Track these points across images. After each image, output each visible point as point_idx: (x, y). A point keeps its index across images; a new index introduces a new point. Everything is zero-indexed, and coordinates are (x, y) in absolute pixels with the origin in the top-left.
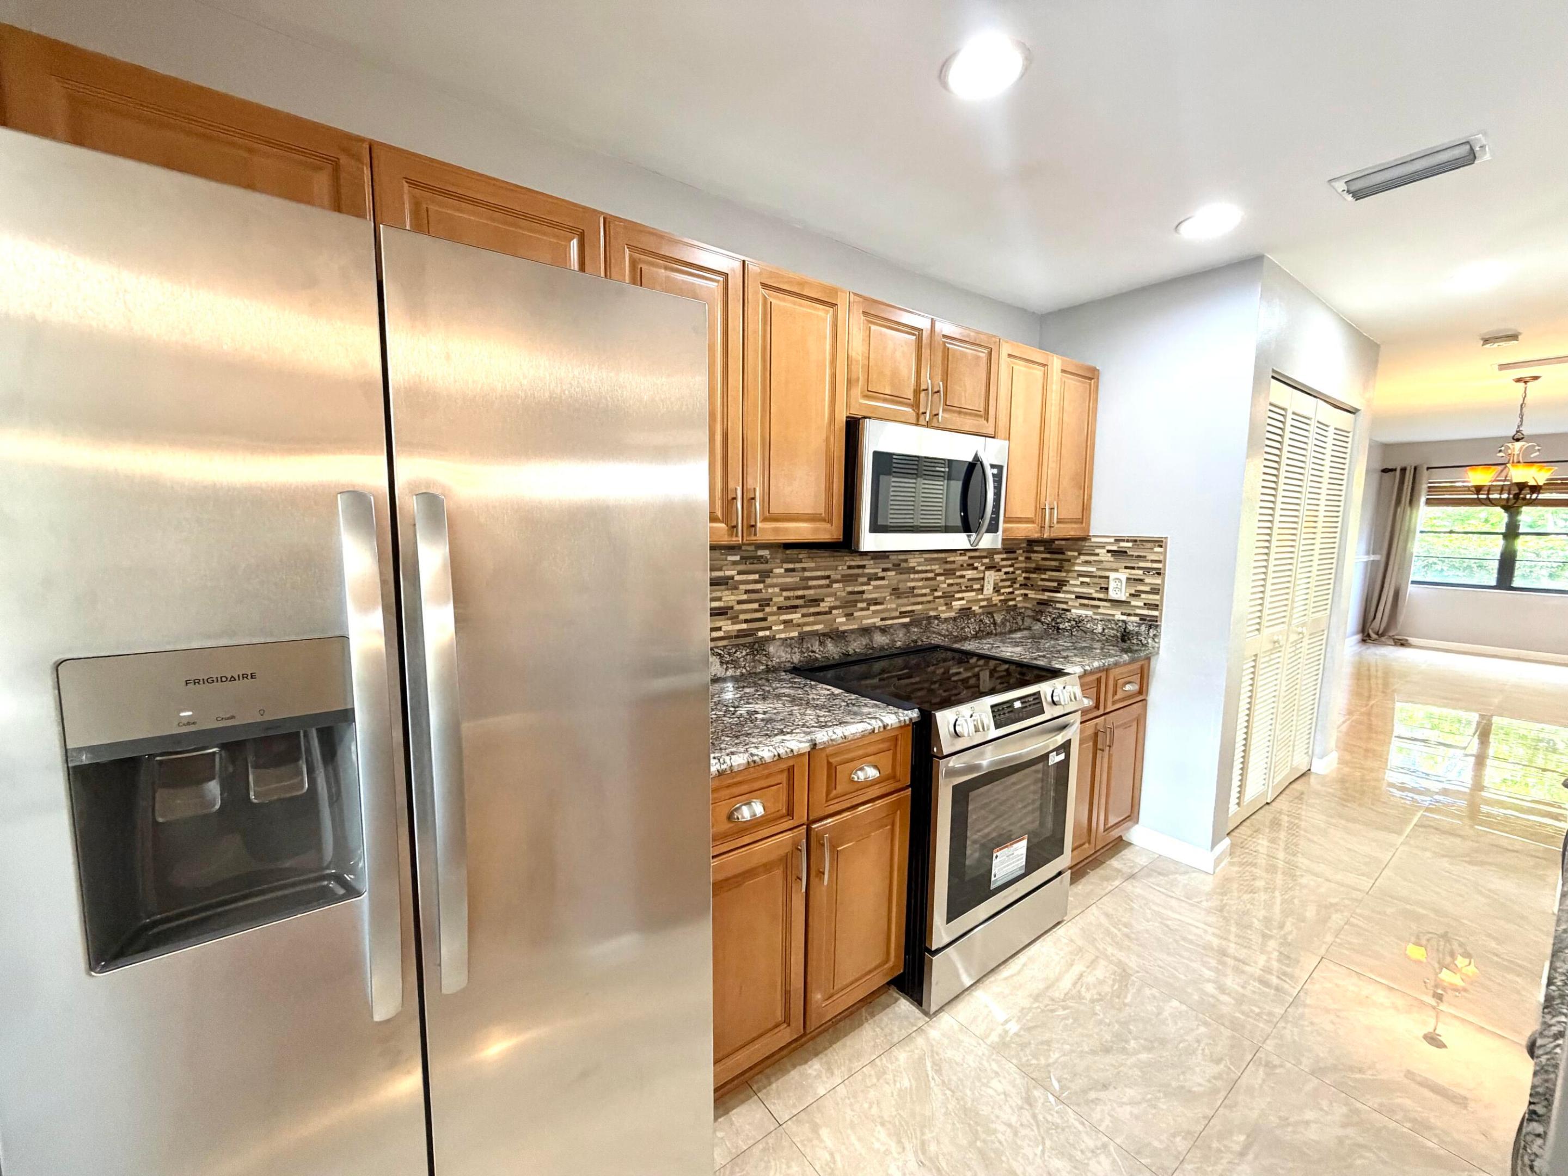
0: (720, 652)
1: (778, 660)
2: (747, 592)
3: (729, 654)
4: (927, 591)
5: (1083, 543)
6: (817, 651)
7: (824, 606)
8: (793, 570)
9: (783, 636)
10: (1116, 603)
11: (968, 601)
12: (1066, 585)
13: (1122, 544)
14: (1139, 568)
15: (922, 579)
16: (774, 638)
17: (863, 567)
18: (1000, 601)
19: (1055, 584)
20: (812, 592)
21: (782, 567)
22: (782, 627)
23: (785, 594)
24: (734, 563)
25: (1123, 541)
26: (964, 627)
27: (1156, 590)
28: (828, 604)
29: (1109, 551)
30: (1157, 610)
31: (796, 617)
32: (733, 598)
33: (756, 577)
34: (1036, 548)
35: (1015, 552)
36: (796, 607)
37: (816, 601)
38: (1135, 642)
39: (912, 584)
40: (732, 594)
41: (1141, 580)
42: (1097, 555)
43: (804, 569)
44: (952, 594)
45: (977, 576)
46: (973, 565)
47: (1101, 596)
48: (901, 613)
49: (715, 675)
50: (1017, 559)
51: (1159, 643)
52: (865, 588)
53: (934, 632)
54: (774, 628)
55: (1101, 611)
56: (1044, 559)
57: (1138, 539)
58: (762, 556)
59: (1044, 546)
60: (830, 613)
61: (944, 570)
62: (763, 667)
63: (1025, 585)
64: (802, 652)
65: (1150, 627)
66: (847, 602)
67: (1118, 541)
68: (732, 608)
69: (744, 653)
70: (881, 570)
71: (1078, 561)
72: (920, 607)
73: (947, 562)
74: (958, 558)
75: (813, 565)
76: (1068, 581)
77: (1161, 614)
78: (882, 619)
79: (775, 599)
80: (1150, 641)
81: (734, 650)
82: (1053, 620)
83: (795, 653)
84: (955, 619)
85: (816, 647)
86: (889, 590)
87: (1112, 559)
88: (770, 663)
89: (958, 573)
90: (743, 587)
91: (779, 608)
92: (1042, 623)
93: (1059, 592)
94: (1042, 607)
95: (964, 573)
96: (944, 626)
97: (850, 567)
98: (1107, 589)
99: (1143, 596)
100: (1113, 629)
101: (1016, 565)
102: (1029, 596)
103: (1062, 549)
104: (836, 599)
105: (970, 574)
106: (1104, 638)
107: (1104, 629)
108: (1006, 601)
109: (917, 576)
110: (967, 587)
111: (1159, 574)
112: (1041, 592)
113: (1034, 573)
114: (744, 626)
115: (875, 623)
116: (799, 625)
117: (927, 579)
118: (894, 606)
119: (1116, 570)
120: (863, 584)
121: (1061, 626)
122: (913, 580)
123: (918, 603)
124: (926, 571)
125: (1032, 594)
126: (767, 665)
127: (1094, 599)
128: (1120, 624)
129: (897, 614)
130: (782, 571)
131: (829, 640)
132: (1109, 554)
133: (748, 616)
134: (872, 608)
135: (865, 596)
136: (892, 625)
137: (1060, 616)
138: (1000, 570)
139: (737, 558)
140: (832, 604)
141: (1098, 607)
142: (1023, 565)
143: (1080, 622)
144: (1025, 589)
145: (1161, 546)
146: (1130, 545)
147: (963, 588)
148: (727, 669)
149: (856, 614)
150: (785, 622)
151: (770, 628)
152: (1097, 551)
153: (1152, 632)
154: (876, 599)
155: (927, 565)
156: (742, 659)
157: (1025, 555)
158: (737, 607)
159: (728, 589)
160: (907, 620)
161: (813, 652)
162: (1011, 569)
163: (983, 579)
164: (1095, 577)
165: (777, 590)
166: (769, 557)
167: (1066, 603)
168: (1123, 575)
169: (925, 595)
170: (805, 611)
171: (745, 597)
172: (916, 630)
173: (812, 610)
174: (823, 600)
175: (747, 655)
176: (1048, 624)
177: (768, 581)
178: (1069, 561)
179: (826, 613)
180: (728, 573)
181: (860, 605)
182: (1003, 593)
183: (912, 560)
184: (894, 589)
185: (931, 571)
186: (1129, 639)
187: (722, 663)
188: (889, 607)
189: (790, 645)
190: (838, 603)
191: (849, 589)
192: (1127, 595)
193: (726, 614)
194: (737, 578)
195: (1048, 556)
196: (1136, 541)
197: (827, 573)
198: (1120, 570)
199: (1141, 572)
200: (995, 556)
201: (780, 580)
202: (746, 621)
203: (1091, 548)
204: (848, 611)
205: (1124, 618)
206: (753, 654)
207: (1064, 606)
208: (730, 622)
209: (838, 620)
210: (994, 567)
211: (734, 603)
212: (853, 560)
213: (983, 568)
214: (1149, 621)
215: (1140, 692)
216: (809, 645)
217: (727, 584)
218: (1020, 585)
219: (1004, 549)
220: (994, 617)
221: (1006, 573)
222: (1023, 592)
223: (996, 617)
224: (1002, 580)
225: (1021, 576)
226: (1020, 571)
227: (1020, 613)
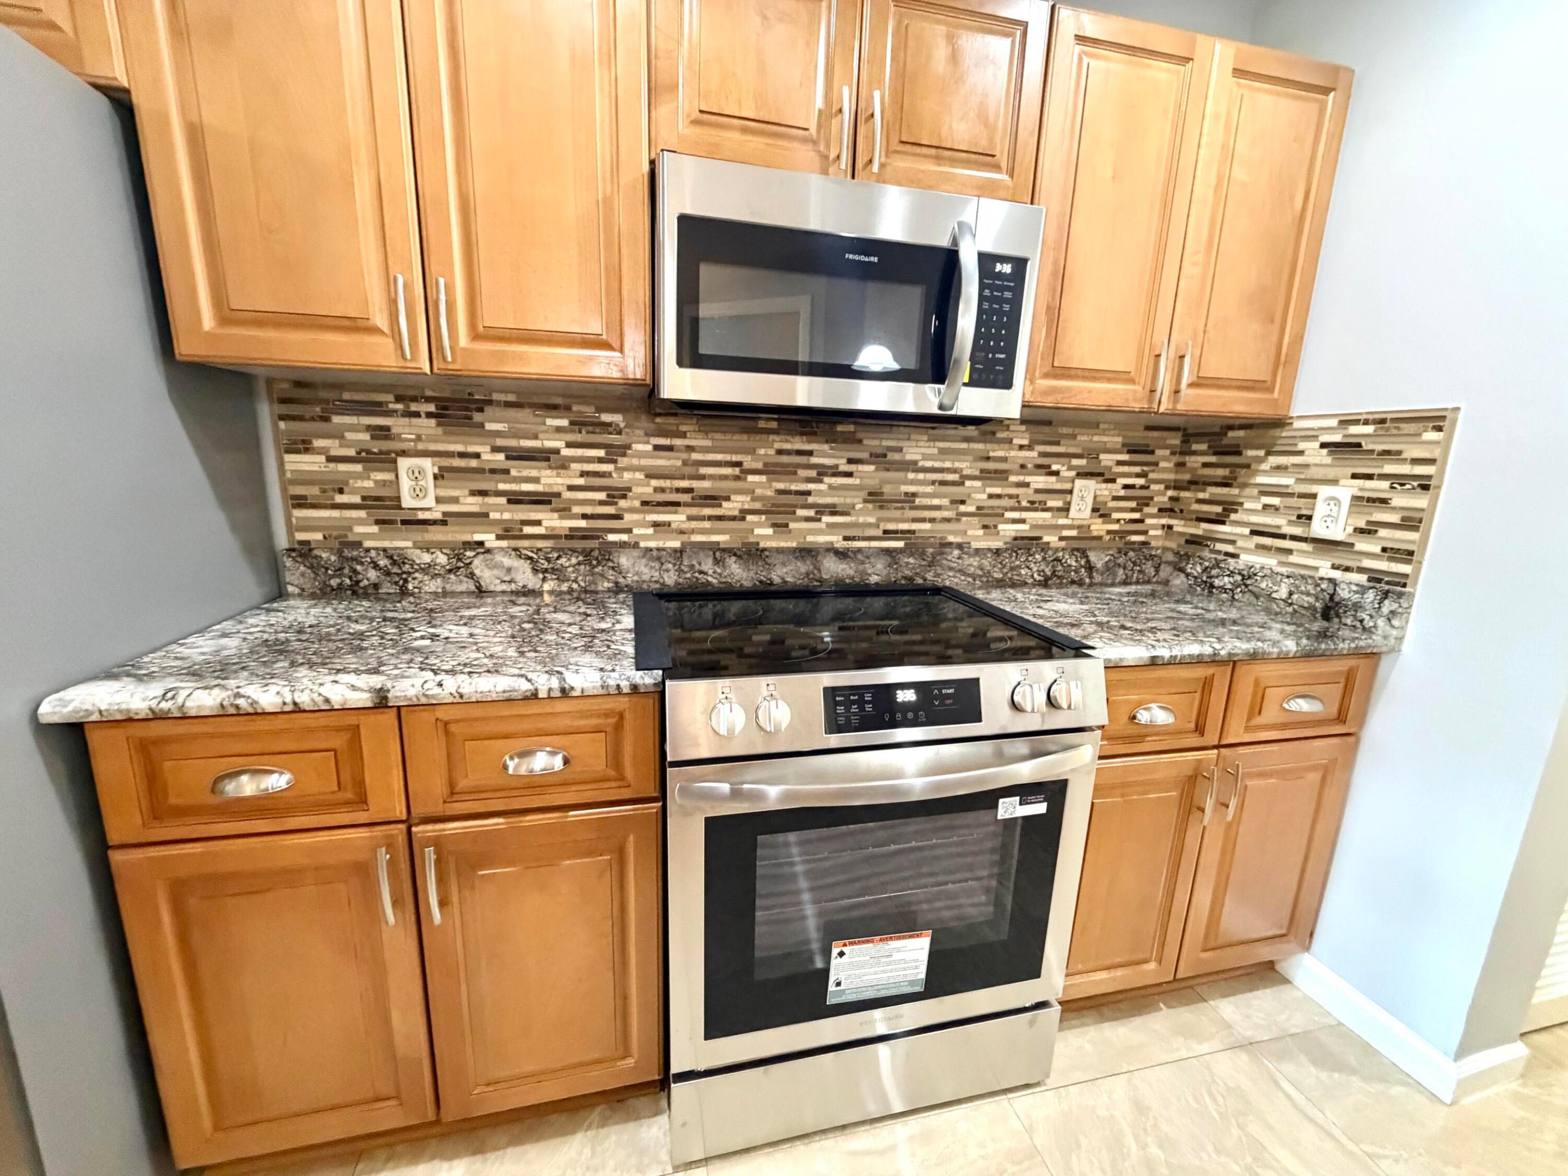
0: (530, 554)
1: (636, 578)
2: (583, 474)
3: (548, 560)
4: (945, 502)
5: (1277, 432)
6: (710, 572)
7: (729, 508)
8: (670, 448)
9: (652, 544)
10: (1324, 545)
11: (1033, 527)
12: (1236, 511)
13: (1354, 430)
14: (1383, 477)
15: (933, 483)
16: (636, 546)
17: (810, 453)
18: (1109, 532)
19: (1219, 509)
20: (706, 484)
21: (648, 443)
22: (650, 531)
23: (654, 483)
24: (559, 430)
25: (1356, 422)
26: (1019, 567)
27: (1411, 522)
28: (739, 506)
29: (1323, 445)
30: (1409, 562)
31: (678, 518)
32: (559, 480)
33: (601, 453)
34: (1195, 447)
35: (1152, 452)
36: (677, 504)
37: (712, 499)
38: (1349, 621)
39: (912, 489)
40: (558, 475)
41: (1384, 501)
42: (1301, 453)
43: (690, 449)
44: (1000, 511)
45: (1058, 486)
46: (1049, 467)
47: (1297, 531)
48: (885, 532)
49: (524, 586)
50: (1156, 464)
51: (1402, 628)
52: (811, 486)
53: (951, 569)
54: (635, 531)
55: (1293, 559)
56: (1205, 465)
57: (1389, 416)
58: (609, 424)
59: (1209, 442)
60: (743, 519)
61: (982, 471)
62: (607, 585)
63: (1172, 510)
64: (680, 571)
65: (1386, 594)
66: (773, 505)
67: (1344, 423)
68: (558, 495)
69: (574, 561)
70: (845, 461)
71: (1265, 466)
72: (927, 526)
73: (988, 459)
74: (1013, 453)
75: (708, 443)
76: (1241, 504)
77: (1417, 572)
78: (846, 538)
79: (637, 490)
80: (1381, 622)
81: (556, 555)
82: (1205, 570)
83: (668, 571)
84: (997, 552)
85: (708, 566)
86: (864, 494)
87: (1328, 460)
88: (621, 580)
89: (1013, 479)
90: (576, 467)
91: (644, 503)
92: (1188, 575)
93: (1223, 523)
94: (1191, 549)
95: (1028, 479)
96: (975, 561)
97: (780, 452)
98: (1310, 518)
99: (1383, 532)
100: (1308, 594)
101: (1151, 476)
102: (1175, 529)
103: (1238, 446)
104: (753, 500)
105: (1039, 481)
106: (1290, 609)
107: (1291, 593)
108: (1122, 534)
109: (921, 476)
110: (1032, 502)
111: (1425, 488)
112: (1195, 523)
113: (1187, 489)
114: (583, 523)
115: (832, 543)
116: (682, 532)
117: (943, 483)
118: (872, 520)
119: (1334, 482)
120: (809, 480)
121: (1217, 582)
122: (912, 482)
123: (923, 520)
124: (948, 470)
125: (1179, 526)
126: (616, 583)
127: (1283, 537)
128: (1324, 586)
129: (879, 533)
130: (649, 448)
131: (734, 558)
132: (1325, 451)
133: (589, 510)
134: (826, 519)
135: (811, 500)
136: (859, 550)
137: (1217, 565)
138: (1113, 481)
139: (564, 423)
140: (746, 507)
141: (1289, 552)
142: (1172, 476)
143: (1250, 577)
144: (1170, 517)
145: (1439, 429)
146: (1370, 429)
147: (1024, 504)
148: (544, 579)
149: (792, 525)
150: (656, 525)
151: (629, 531)
152: (1302, 446)
153: (1388, 606)
154: (834, 506)
155: (943, 461)
156: (570, 569)
157: (1176, 458)
158: (567, 495)
159: (550, 467)
160: (900, 544)
161: (701, 572)
162: (1141, 481)
163: (1070, 492)
164: (1291, 495)
165: (640, 476)
166: (622, 425)
167: (1233, 542)
168: (1347, 490)
169: (938, 508)
170: (694, 511)
171: (581, 481)
172: (911, 560)
173: (707, 511)
174: (728, 499)
175: (579, 564)
176: (1195, 578)
177: (623, 462)
178: (1248, 466)
179: (733, 518)
180: (549, 444)
181: (801, 512)
182: (1118, 521)
183: (911, 450)
184: (870, 494)
185: (954, 471)
186: (1338, 616)
187: (535, 571)
188: (861, 520)
189: (659, 559)
190: (757, 506)
191: (781, 486)
192: (1350, 530)
193: (549, 502)
194: (566, 452)
195: (1213, 459)
196: (1383, 421)
197: (735, 458)
198: (1342, 482)
199: (1385, 484)
200: (1102, 456)
201: (644, 462)
202: (584, 516)
203: (1291, 441)
204: (780, 519)
205: (1337, 574)
206: (590, 564)
207: (1229, 548)
208: (556, 515)
209: (757, 531)
210: (1101, 475)
211: (562, 489)
212: (787, 441)
213: (1073, 473)
214: (1388, 583)
215: (1341, 718)
216: (694, 563)
217: (548, 459)
218: (1160, 510)
219: (1124, 445)
220: (1087, 557)
221: (1126, 487)
222: (1164, 521)
223: (1093, 557)
224: (1116, 498)
225: (1164, 494)
226: (1162, 487)
227: (1151, 555)
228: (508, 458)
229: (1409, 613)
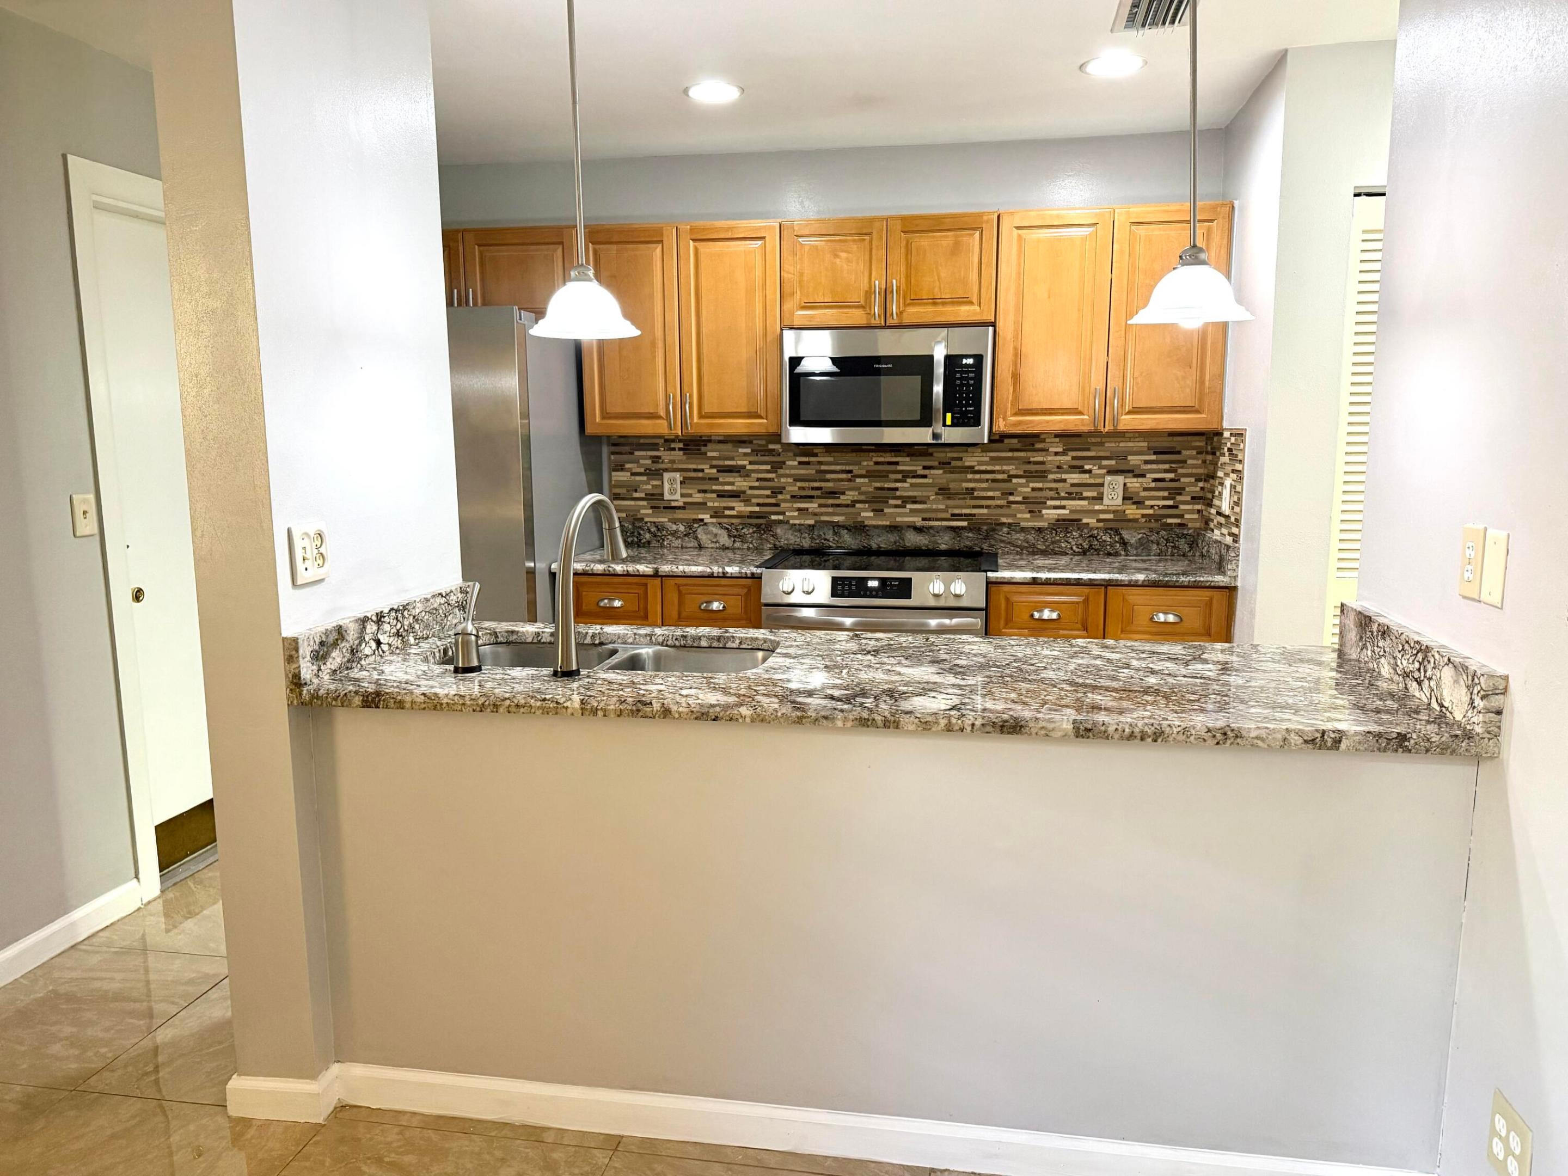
0: (727, 526)
1: (786, 542)
2: (758, 480)
3: (737, 530)
4: (997, 494)
5: (1219, 440)
6: (831, 539)
7: (844, 499)
8: (808, 463)
9: (797, 522)
10: (1226, 519)
11: (1071, 511)
12: (1214, 497)
14: (1235, 472)
15: (987, 480)
16: (788, 522)
17: (897, 463)
18: (1143, 516)
20: (830, 484)
21: (795, 460)
22: (796, 514)
23: (799, 484)
24: (745, 454)
25: (1232, 435)
26: (1059, 541)
27: (1239, 500)
28: (851, 498)
29: (1228, 450)
31: (812, 506)
32: (745, 484)
33: (768, 467)
35: (1179, 453)
36: (812, 497)
37: (833, 494)
39: (971, 485)
40: (745, 481)
41: (1235, 488)
42: (1225, 455)
43: (820, 463)
44: (1043, 500)
45: (1092, 481)
46: (1083, 467)
47: (1222, 509)
48: (953, 515)
49: (723, 545)
50: (1185, 462)
52: (898, 485)
53: (1002, 541)
54: (787, 514)
55: (1222, 530)
58: (774, 450)
60: (853, 506)
61: (1025, 471)
62: (769, 546)
63: (1201, 498)
64: (812, 538)
66: (874, 497)
68: (744, 492)
69: (751, 531)
70: (921, 467)
71: (1219, 463)
72: (985, 511)
73: (1030, 462)
74: (1050, 458)
75: (831, 459)
76: (1215, 492)
78: (924, 519)
79: (788, 488)
81: (741, 527)
83: (805, 538)
84: (1040, 530)
85: (830, 535)
86: (936, 489)
87: (1228, 460)
88: (777, 543)
89: (1051, 477)
90: (754, 475)
91: (793, 497)
95: (1064, 476)
96: (1021, 536)
97: (877, 463)
98: (1223, 500)
99: (1235, 508)
102: (1203, 513)
104: (859, 494)
105: (1074, 478)
108: (1157, 518)
109: (977, 476)
110: (1070, 494)
111: (1241, 479)
113: (1206, 481)
114: (757, 509)
115: (914, 522)
116: (815, 514)
117: (994, 481)
118: (942, 507)
119: (1229, 475)
120: (897, 481)
122: (970, 481)
123: (981, 507)
124: (999, 472)
125: (1204, 510)
126: (775, 545)
127: (1221, 514)
129: (949, 516)
130: (796, 463)
131: (846, 531)
132: (1228, 454)
133: (761, 501)
134: (909, 506)
135: (898, 493)
136: (931, 527)
138: (1143, 476)
139: (749, 450)
140: (856, 498)
141: (1222, 525)
146: (1234, 440)
147: (1063, 494)
148: (734, 541)
149: (886, 510)
150: (799, 510)
151: (783, 513)
152: (1225, 450)
154: (915, 497)
155: (994, 465)
156: (749, 536)
158: (750, 492)
159: (741, 476)
160: (965, 524)
161: (825, 539)
162: (1171, 476)
163: (1102, 485)
164: (1222, 484)
165: (790, 480)
166: (781, 450)
167: (1213, 521)
168: (1230, 481)
169: (992, 498)
170: (822, 501)
171: (757, 484)
172: (970, 535)
173: (830, 501)
174: (843, 493)
175: (754, 532)
177: (781, 471)
179: (847, 506)
180: (740, 463)
181: (892, 502)
182: (1152, 507)
183: (969, 459)
184: (940, 489)
185: (1003, 472)
187: (729, 536)
188: (934, 507)
189: (800, 531)
190: (863, 498)
191: (878, 485)
192: (1230, 507)
193: (739, 496)
194: (749, 467)
196: (1236, 435)
197: (848, 468)
199: (1235, 477)
200: (1130, 458)
201: (793, 472)
202: (758, 505)
203: (1223, 446)
204: (877, 506)
206: (760, 533)
207: (1212, 526)
208: (742, 504)
209: (863, 514)
210: (1132, 471)
211: (746, 489)
212: (881, 456)
213: (1104, 471)
216: (821, 533)
217: (739, 471)
218: (1193, 498)
219: (1149, 448)
220: (1121, 534)
221: (1155, 480)
222: (1198, 507)
223: (1126, 535)
224: (1145, 489)
225: (1196, 486)
226: (1193, 480)
227: (1183, 534)
228: (718, 471)
229: (1238, 560)
